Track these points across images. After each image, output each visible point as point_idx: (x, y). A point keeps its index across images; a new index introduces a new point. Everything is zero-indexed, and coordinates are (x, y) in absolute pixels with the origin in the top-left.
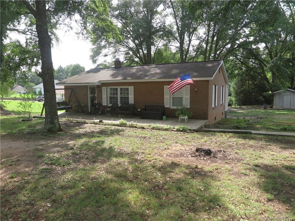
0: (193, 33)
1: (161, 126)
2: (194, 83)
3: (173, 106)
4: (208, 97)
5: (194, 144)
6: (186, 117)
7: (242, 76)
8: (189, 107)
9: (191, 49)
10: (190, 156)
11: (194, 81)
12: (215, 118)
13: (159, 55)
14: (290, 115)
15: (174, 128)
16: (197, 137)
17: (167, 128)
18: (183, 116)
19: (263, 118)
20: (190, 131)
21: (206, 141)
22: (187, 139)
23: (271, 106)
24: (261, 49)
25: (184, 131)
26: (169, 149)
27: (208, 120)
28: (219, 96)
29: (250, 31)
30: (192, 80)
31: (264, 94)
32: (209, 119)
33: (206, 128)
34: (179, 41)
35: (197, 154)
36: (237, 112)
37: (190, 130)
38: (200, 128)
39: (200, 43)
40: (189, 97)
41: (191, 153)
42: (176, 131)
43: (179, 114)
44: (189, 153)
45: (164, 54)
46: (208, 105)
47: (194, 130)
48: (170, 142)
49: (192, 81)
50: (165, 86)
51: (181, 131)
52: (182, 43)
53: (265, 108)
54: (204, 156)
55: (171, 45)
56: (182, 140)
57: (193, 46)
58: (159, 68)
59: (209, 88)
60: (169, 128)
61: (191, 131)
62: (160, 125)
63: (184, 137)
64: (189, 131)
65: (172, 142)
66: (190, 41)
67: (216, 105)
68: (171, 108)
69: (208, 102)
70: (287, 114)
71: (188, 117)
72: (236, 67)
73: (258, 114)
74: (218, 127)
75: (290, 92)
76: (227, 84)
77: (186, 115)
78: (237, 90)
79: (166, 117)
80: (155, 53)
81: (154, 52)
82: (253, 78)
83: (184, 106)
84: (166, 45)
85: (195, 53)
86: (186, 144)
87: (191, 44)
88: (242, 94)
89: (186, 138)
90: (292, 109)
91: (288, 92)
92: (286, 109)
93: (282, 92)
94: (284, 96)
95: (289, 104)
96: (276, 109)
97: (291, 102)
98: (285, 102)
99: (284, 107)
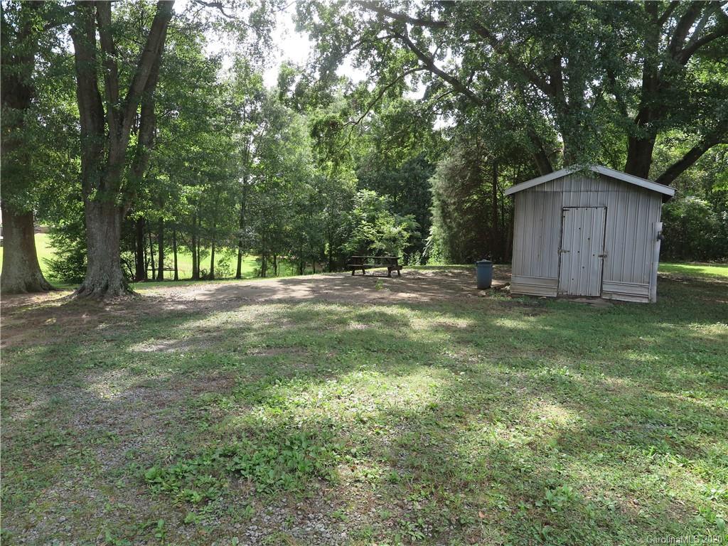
75: (601, 185)
90: (610, 300)
91: (593, 189)
92: (575, 300)
93: (556, 188)
94: (566, 214)
95: (596, 268)
96: (520, 295)
97: (610, 249)
98: (574, 253)
99: (563, 286)
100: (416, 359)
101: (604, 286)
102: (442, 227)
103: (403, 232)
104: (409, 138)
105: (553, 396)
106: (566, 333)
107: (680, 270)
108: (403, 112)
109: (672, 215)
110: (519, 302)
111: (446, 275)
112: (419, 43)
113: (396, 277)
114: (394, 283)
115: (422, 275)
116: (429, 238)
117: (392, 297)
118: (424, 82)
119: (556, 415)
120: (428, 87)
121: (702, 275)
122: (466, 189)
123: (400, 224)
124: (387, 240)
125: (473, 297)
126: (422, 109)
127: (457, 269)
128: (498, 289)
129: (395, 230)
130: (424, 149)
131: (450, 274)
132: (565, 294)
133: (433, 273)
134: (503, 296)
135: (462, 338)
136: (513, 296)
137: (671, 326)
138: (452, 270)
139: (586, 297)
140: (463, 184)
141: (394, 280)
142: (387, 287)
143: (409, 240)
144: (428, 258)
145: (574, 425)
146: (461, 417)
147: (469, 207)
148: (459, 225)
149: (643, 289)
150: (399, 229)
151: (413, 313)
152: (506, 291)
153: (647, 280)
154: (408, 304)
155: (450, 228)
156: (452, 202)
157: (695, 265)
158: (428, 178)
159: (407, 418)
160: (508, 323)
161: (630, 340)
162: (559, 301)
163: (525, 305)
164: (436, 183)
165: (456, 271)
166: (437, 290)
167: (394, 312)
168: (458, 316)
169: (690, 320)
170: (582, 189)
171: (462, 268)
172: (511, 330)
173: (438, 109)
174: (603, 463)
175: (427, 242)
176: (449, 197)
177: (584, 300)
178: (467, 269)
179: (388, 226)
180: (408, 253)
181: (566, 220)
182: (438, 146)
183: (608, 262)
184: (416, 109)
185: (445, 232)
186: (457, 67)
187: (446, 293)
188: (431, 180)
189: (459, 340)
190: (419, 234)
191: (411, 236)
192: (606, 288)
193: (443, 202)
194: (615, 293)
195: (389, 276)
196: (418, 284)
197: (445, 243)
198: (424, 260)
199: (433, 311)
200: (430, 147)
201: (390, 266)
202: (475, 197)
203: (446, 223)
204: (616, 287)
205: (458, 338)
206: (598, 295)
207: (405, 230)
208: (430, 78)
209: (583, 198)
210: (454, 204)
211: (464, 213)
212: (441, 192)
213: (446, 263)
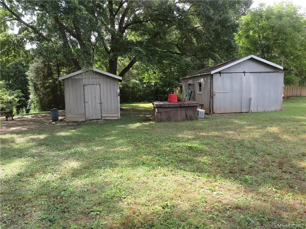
90: (105, 120)
91: (94, 77)
92: (93, 121)
93: (80, 77)
94: (85, 87)
95: (99, 108)
96: (70, 122)
97: (103, 101)
98: (90, 103)
99: (87, 116)
100: (15, 156)
101: (102, 114)
102: (35, 95)
103: (15, 98)
104: (11, 53)
105: (74, 159)
106: (86, 134)
107: (132, 106)
108: (7, 40)
109: (128, 86)
110: (69, 125)
111: (38, 117)
112: (12, 7)
113: (10, 121)
114: (10, 123)
115: (26, 118)
116: (30, 101)
117: (7, 130)
118: (18, 26)
119: (74, 164)
120: (20, 29)
121: (138, 107)
122: (45, 78)
123: (13, 94)
124: (6, 103)
125: (49, 125)
126: (17, 40)
127: (44, 114)
128: (61, 120)
129: (10, 98)
130: (21, 58)
131: (40, 116)
132: (88, 119)
133: (31, 117)
134: (63, 123)
135: (41, 143)
136: (67, 122)
137: (123, 126)
138: (41, 115)
139: (96, 119)
140: (43, 75)
141: (10, 122)
142: (4, 126)
143: (19, 102)
144: (30, 110)
145: (79, 167)
146: (32, 175)
147: (48, 86)
148: (43, 94)
149: (116, 114)
150: (13, 97)
151: (18, 136)
152: (64, 121)
153: (116, 111)
154: (16, 132)
155: (39, 95)
156: (39, 83)
157: (137, 104)
158: (26, 72)
159: (5, 182)
160: (63, 134)
161: (108, 133)
162: (86, 122)
163: (72, 125)
164: (30, 74)
165: (43, 115)
166: (33, 124)
167: (7, 137)
168: (40, 134)
169: (130, 123)
170: (90, 77)
171: (46, 113)
172: (63, 137)
173: (27, 40)
174: (86, 177)
175: (28, 102)
176: (37, 81)
177: (96, 121)
178: (49, 113)
179: (6, 96)
180: (19, 108)
181: (85, 90)
182: (29, 57)
183: (103, 105)
184: (14, 39)
185: (37, 97)
186: (35, 21)
187: (37, 125)
188: (27, 73)
189: (39, 144)
190: (24, 99)
191: (19, 100)
192: (103, 115)
193: (34, 83)
194: (106, 117)
195: (7, 120)
196: (23, 122)
197: (37, 102)
198: (28, 111)
199: (28, 134)
200: (25, 57)
201: (6, 115)
202: (51, 81)
203: (37, 93)
204: (106, 114)
205: (39, 143)
206: (100, 118)
207: (16, 97)
208: (21, 25)
209: (91, 81)
210: (40, 84)
211: (46, 88)
212: (33, 79)
213: (39, 111)
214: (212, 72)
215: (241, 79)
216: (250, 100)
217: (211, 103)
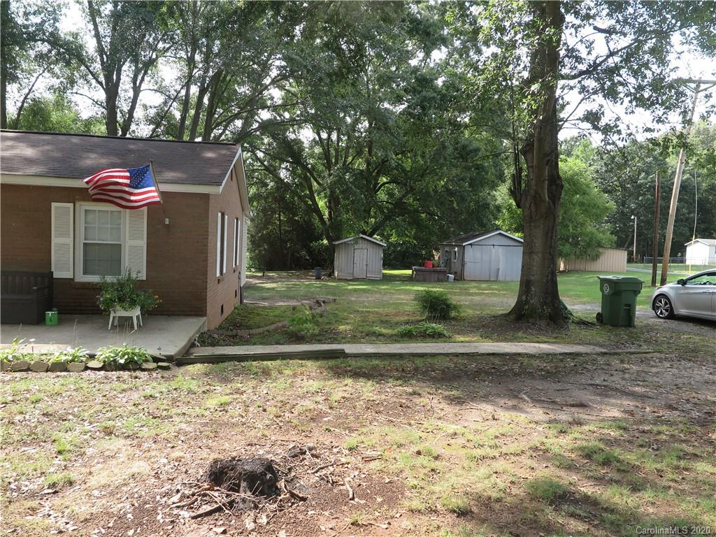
0: (146, 73)
1: (36, 352)
2: (164, 201)
3: (85, 273)
4: (207, 246)
5: (184, 426)
6: (136, 313)
7: (266, 199)
8: (143, 276)
9: (139, 113)
10: (185, 514)
11: (163, 194)
12: (222, 307)
13: (34, 116)
14: (376, 292)
15: (92, 357)
16: (190, 392)
17: (63, 358)
18: (125, 309)
19: (330, 303)
20: (155, 365)
21: (223, 407)
22: (152, 406)
23: (328, 272)
24: (306, 144)
25: (132, 365)
26: (71, 483)
27: (205, 318)
28: (229, 246)
29: (283, 99)
30: (158, 190)
31: (312, 245)
32: (208, 312)
33: (203, 344)
34: (104, 83)
35: (219, 496)
36: (263, 288)
37: (156, 360)
38: (187, 348)
39: (165, 103)
40: (143, 243)
41: (187, 492)
42: (99, 369)
43: (110, 304)
44: (176, 498)
45: (55, 117)
46: (207, 271)
47: (169, 359)
48: (79, 429)
49: (156, 194)
50: (54, 205)
51: (123, 368)
52: (112, 91)
53: (318, 278)
54: (256, 507)
55: (76, 93)
56: (131, 413)
57: (145, 107)
58: (33, 145)
59: (210, 220)
60: (70, 358)
61: (160, 364)
62: (30, 346)
63: (135, 396)
64: (152, 365)
65: (86, 433)
66: (137, 91)
67: (224, 272)
68: (77, 280)
69: (207, 261)
70: (369, 290)
71: (142, 310)
72: (253, 178)
73: (312, 293)
74: (237, 335)
75: (366, 242)
76: (245, 214)
77: (135, 305)
78: (253, 233)
79: (59, 314)
80: (21, 109)
81: (19, 104)
82: (289, 208)
83: (129, 274)
84: (61, 91)
85: (152, 127)
86: (153, 432)
87: (138, 101)
88: (265, 245)
89: (147, 398)
90: (369, 279)
91: (363, 243)
93: (352, 242)
94: (355, 251)
95: (365, 269)
97: (369, 263)
98: (358, 264)
99: (355, 275)
101: (367, 275)
132: (355, 278)
139: (362, 278)
149: (378, 275)
152: (334, 278)
153: (379, 272)
170: (360, 243)
183: (368, 267)
194: (371, 277)
206: (365, 278)
209: (361, 246)
214: (464, 244)
215: (491, 251)
216: (498, 269)
217: (463, 270)
